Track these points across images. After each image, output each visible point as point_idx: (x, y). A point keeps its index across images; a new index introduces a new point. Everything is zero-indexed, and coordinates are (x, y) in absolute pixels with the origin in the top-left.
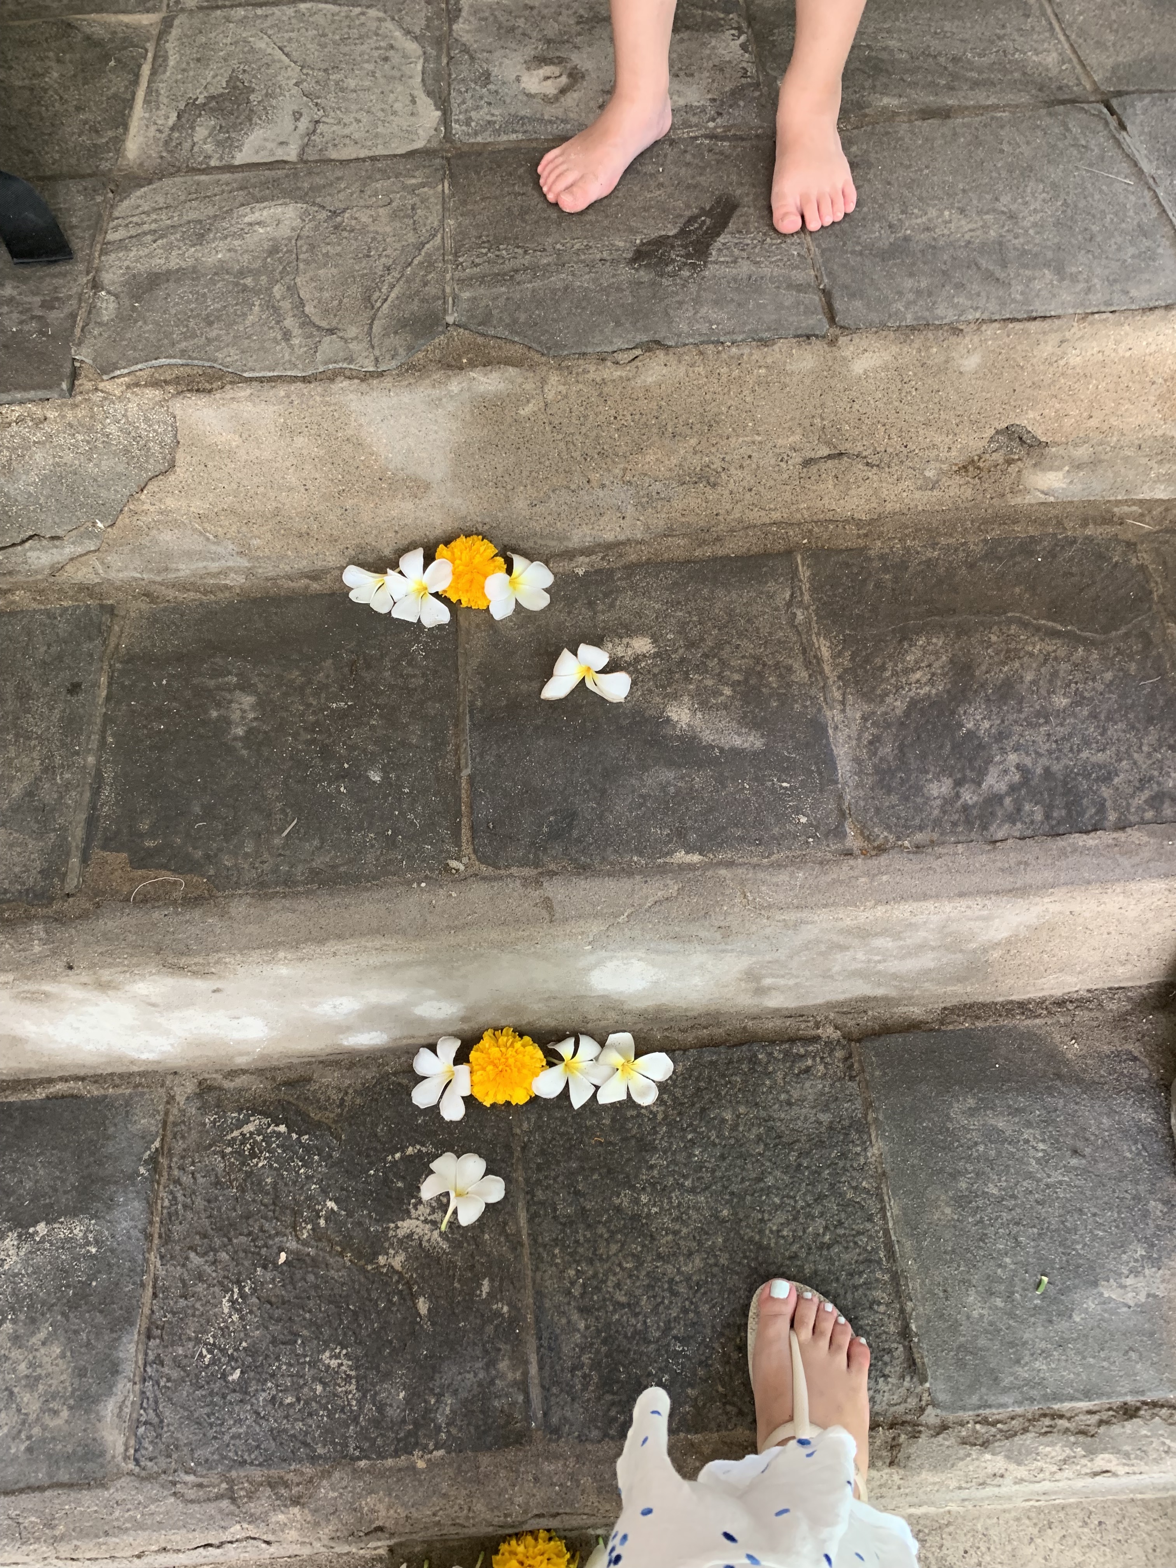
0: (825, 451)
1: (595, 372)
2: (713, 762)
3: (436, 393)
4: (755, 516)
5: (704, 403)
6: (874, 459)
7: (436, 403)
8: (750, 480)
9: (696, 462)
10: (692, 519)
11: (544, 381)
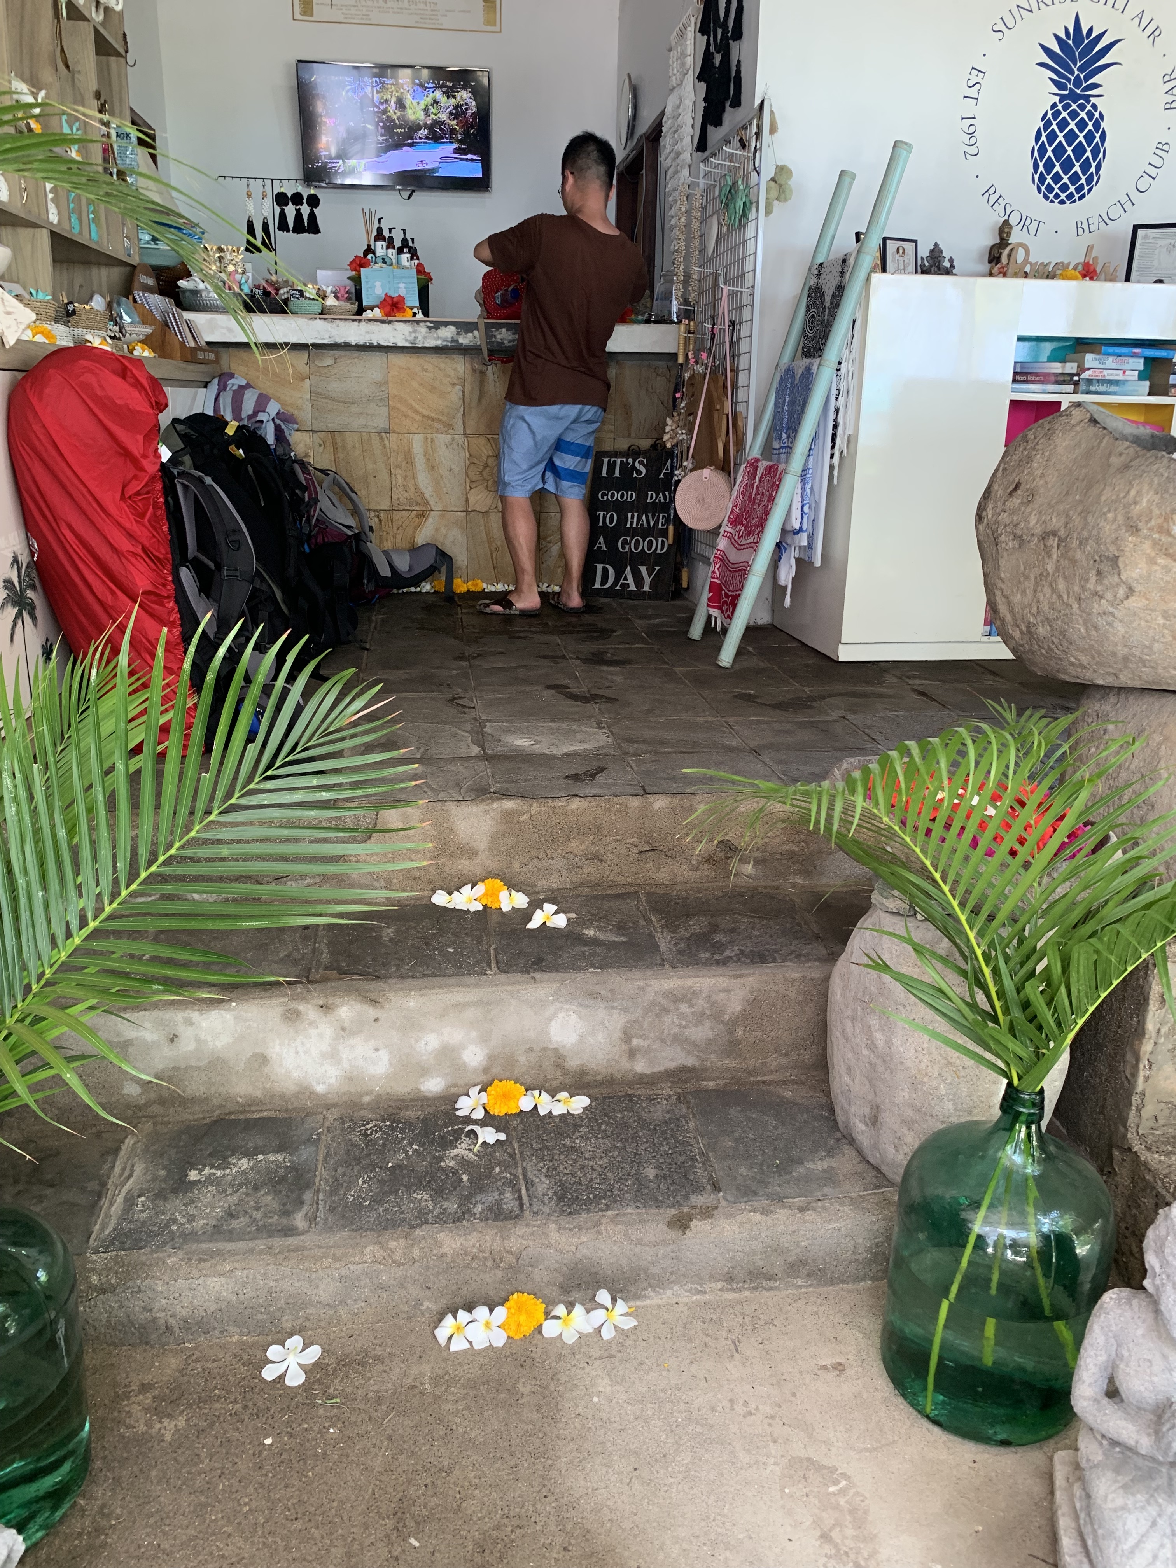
0: (647, 848)
1: (551, 803)
2: (605, 945)
3: (487, 808)
4: (620, 879)
5: (595, 819)
6: (669, 853)
7: (487, 812)
8: (616, 860)
9: (593, 849)
10: (592, 879)
11: (531, 806)
